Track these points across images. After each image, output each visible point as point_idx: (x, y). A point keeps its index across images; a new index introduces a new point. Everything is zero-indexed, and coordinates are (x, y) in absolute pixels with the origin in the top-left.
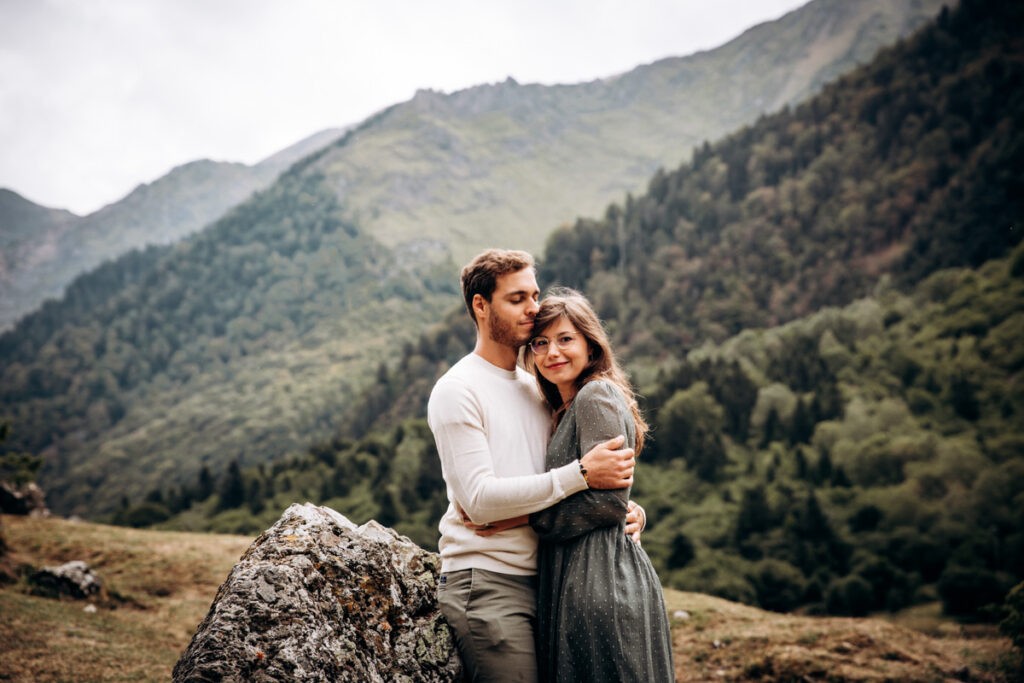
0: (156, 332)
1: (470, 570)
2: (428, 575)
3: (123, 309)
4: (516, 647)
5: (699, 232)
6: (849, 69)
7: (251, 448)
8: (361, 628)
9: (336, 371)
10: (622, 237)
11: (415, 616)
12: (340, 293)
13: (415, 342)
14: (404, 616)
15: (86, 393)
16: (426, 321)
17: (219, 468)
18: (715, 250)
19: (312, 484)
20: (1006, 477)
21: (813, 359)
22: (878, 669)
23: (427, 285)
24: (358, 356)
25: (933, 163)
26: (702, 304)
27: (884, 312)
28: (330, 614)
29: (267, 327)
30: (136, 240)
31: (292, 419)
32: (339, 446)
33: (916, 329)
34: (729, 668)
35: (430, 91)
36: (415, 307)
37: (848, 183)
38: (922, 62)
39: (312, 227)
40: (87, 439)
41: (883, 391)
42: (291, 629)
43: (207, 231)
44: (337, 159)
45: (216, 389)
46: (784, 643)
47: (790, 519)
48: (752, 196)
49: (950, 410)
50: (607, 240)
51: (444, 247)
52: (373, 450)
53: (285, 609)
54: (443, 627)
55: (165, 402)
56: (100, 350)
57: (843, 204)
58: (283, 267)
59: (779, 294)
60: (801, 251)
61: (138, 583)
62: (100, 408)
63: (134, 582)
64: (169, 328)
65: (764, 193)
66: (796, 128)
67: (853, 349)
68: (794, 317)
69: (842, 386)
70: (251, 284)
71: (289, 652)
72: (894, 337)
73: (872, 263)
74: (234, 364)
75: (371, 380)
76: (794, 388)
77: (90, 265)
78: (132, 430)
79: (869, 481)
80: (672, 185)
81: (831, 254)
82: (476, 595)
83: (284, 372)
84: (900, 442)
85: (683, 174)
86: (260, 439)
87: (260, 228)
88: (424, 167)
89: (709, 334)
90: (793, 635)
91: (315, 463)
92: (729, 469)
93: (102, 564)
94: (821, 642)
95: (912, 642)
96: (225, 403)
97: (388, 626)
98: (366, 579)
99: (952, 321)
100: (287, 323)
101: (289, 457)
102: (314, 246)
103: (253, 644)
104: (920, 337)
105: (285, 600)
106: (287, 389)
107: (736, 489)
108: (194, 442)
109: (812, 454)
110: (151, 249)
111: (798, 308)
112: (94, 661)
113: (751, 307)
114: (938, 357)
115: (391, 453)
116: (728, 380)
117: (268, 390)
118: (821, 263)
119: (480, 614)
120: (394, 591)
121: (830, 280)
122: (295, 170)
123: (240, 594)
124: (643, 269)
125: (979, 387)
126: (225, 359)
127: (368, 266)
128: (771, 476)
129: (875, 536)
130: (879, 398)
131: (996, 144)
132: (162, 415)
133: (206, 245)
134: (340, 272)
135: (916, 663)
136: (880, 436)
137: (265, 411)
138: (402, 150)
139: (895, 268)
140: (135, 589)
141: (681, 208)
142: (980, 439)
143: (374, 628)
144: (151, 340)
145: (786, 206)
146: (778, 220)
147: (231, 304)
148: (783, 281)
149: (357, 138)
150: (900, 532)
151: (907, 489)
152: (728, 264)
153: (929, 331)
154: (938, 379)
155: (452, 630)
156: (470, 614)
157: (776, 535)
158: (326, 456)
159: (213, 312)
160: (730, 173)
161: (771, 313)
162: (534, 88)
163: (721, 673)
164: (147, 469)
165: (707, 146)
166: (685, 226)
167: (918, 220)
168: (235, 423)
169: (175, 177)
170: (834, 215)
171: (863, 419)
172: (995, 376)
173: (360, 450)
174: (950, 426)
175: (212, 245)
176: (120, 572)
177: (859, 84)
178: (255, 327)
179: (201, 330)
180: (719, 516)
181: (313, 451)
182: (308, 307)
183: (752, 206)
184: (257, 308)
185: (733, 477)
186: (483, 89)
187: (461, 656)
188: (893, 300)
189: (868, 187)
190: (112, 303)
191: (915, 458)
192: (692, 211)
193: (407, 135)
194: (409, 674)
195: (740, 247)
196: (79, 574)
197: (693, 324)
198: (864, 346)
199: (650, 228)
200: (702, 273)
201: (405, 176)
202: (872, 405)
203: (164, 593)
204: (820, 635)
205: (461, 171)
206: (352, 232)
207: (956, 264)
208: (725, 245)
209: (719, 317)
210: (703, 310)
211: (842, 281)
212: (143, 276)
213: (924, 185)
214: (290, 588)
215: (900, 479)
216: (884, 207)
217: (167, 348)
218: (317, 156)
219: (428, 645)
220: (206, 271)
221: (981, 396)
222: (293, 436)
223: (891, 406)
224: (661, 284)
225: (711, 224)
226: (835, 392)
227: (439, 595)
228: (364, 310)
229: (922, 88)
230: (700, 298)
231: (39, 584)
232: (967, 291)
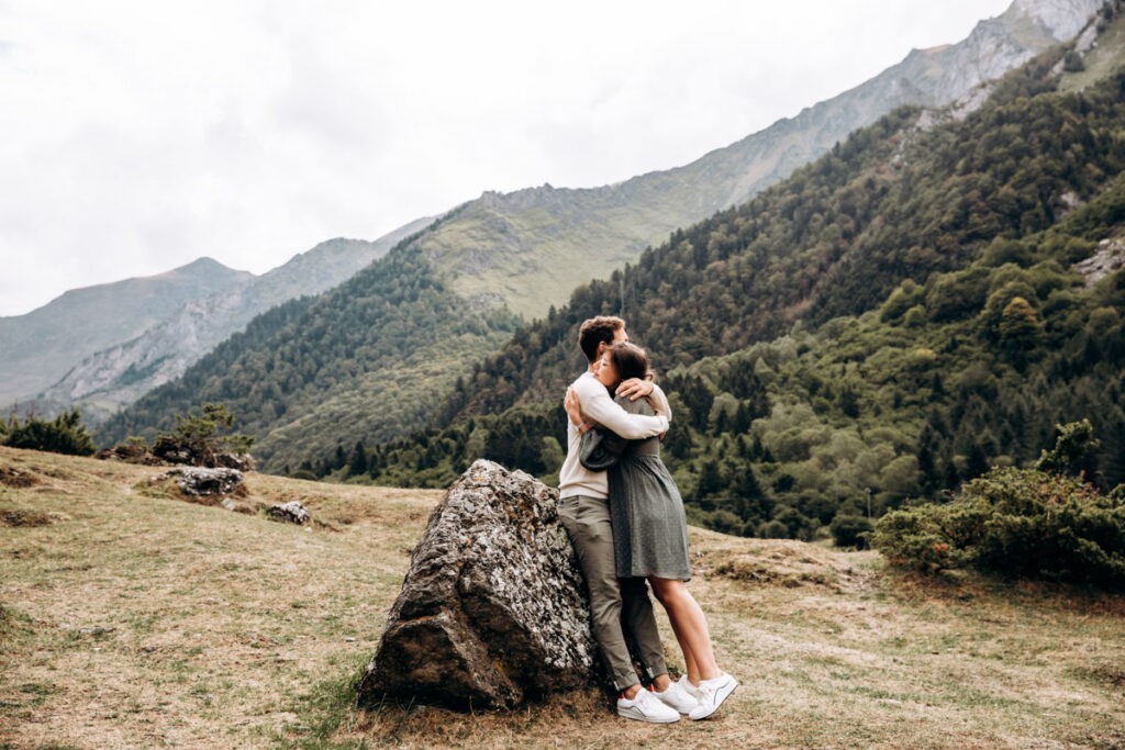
0: (307, 355)
1: (577, 496)
2: (551, 501)
3: (285, 340)
4: (605, 539)
5: (674, 290)
6: (774, 182)
7: (370, 433)
8: (519, 528)
9: (428, 381)
10: (623, 293)
11: (545, 523)
12: (432, 329)
13: (482, 363)
14: (540, 523)
15: (260, 396)
16: (490, 350)
17: (350, 447)
18: (685, 302)
19: (411, 458)
20: (876, 455)
21: (750, 376)
22: (797, 568)
23: (490, 324)
24: (443, 373)
25: (830, 246)
26: (676, 339)
27: (797, 346)
28: (503, 520)
29: (382, 352)
30: (295, 293)
31: (398, 415)
32: (430, 433)
33: (818, 357)
34: (706, 568)
35: (494, 192)
36: (482, 339)
37: (774, 259)
38: (823, 178)
39: (412, 285)
40: (261, 427)
41: (797, 398)
42: (483, 527)
43: (341, 286)
44: (429, 239)
45: (347, 394)
46: (740, 553)
47: (734, 484)
48: (710, 266)
49: (840, 411)
50: (612, 295)
51: (502, 299)
52: (453, 435)
53: (480, 516)
54: (562, 529)
55: (313, 402)
56: (270, 367)
57: (771, 272)
58: (392, 311)
59: (728, 333)
60: (743, 304)
61: (332, 516)
62: (269, 406)
63: (329, 515)
64: (316, 352)
65: (720, 264)
66: (739, 221)
67: (777, 370)
68: (738, 349)
69: (769, 394)
70: (371, 323)
71: (482, 539)
72: (803, 362)
73: (790, 312)
74: (359, 377)
75: (452, 389)
76: (737, 396)
77: (263, 310)
78: (292, 421)
79: (786, 458)
80: (657, 258)
81: (763, 306)
82: (581, 510)
83: (393, 383)
84: (807, 433)
85: (664, 250)
86: (377, 427)
87: (377, 285)
88: (489, 245)
89: (681, 359)
90: (746, 549)
91: (414, 445)
92: (693, 450)
93: (308, 503)
94: (763, 552)
95: (818, 553)
96: (354, 404)
97: (533, 528)
98: (521, 501)
99: (843, 352)
100: (395, 349)
101: (396, 440)
102: (414, 298)
103: (463, 534)
104: (820, 362)
105: (480, 511)
106: (395, 394)
107: (698, 464)
108: (333, 429)
109: (749, 440)
110: (304, 299)
111: (740, 342)
112: (328, 557)
113: (709, 340)
114: (833, 376)
115: (466, 438)
116: (693, 390)
117: (382, 394)
118: (756, 312)
119: (584, 521)
120: (535, 509)
121: (762, 323)
122: (402, 246)
123: (455, 507)
124: (636, 315)
125: (860, 396)
126: (353, 374)
127: (450, 311)
128: (721, 455)
129: (790, 495)
130: (794, 403)
131: (871, 234)
132: (311, 412)
133: (341, 297)
134: (432, 315)
135: (820, 565)
136: (794, 428)
137: (381, 408)
138: (474, 233)
139: (805, 316)
140: (330, 519)
141: (663, 274)
142: (859, 430)
143: (526, 528)
144: (304, 360)
145: (733, 273)
146: (727, 283)
147: (357, 336)
148: (731, 324)
149: (443, 224)
150: (806, 492)
151: (812, 464)
152: (694, 312)
153: (827, 358)
154: (833, 391)
155: (567, 530)
156: (578, 521)
157: (725, 494)
158: (422, 440)
159: (345, 342)
160: (695, 251)
161: (722, 345)
162: (563, 191)
163: (702, 571)
164: (300, 448)
165: (680, 231)
166: (665, 286)
167: (820, 284)
168: (360, 416)
169: (320, 249)
170: (765, 280)
171: (783, 417)
172: (869, 389)
173: (444, 436)
174: (841, 422)
175: (345, 296)
176: (319, 509)
177: (782, 192)
178: (373, 352)
179: (337, 355)
180: (686, 481)
181: (413, 436)
182: (409, 339)
183: (709, 273)
184: (375, 340)
185: (696, 456)
186: (528, 191)
187: (573, 545)
188: (804, 337)
189: (788, 261)
190: (278, 336)
191: (817, 443)
192: (670, 276)
193: (478, 223)
194: (544, 554)
195: (702, 300)
196: (297, 509)
197: (670, 352)
198: (784, 368)
199: (641, 287)
200: (676, 317)
201: (475, 251)
202: (790, 407)
203: (348, 522)
204: (762, 548)
205: (514, 248)
206: (440, 288)
207: (845, 313)
208: (692, 299)
209: (687, 348)
210: (677, 343)
211: (770, 324)
212: (298, 317)
213: (824, 260)
214: (482, 505)
215: (807, 457)
216: (797, 275)
217: (314, 366)
218: (416, 237)
219: (554, 539)
220: (341, 314)
221: (860, 402)
222: (399, 426)
223: (802, 408)
224: (649, 325)
225: (683, 284)
226: (765, 398)
227: (559, 511)
228: (447, 340)
229: (823, 196)
230: (675, 335)
231: (272, 515)
232: (853, 331)
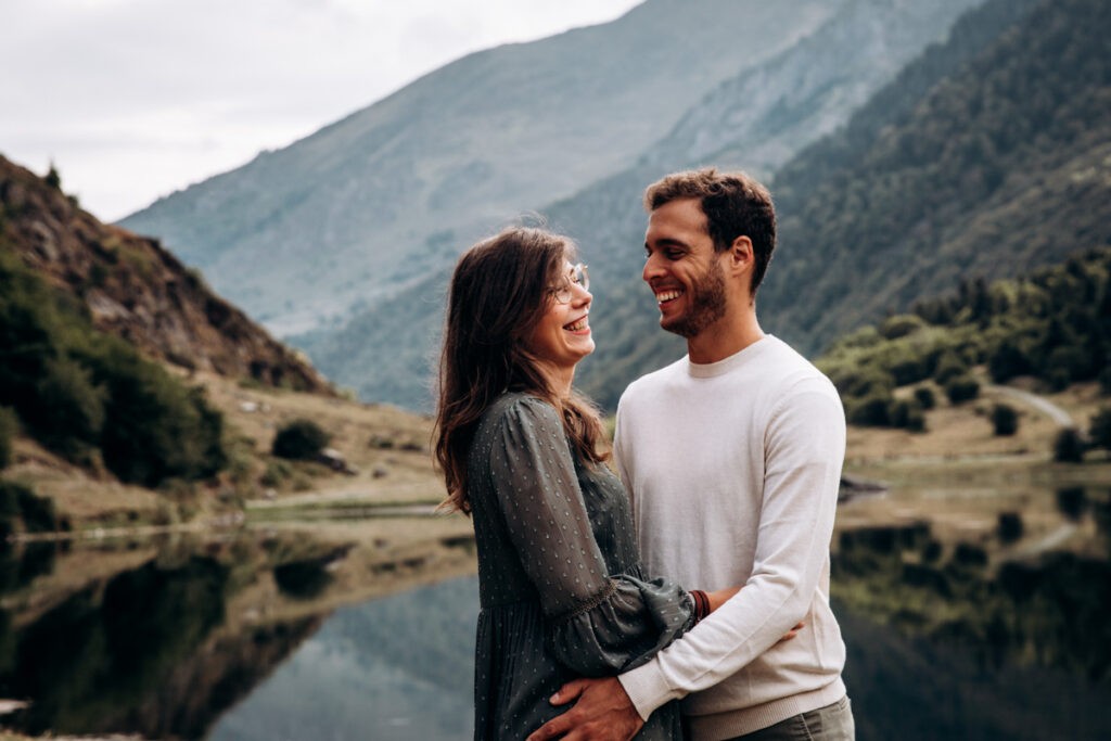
0: (1038, 83)
3: (1002, 58)
15: (960, 159)
40: (961, 212)
45: (1099, 150)
55: (1044, 166)
62: (974, 176)
64: (1053, 77)
78: (1009, 201)
108: (1071, 213)
132: (1040, 183)
144: (1032, 92)
179: (1088, 78)
217: (1050, 102)
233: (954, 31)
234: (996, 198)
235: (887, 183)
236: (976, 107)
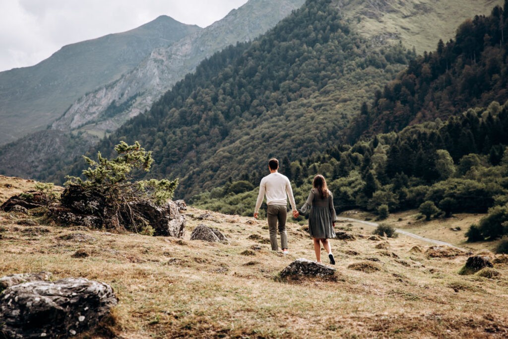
0: (243, 89)
3: (226, 78)
7: (294, 150)
9: (338, 107)
12: (341, 65)
13: (382, 90)
15: (208, 123)
16: (388, 80)
23: (388, 58)
24: (351, 100)
29: (301, 85)
30: (232, 40)
31: (315, 134)
32: (342, 149)
36: (381, 71)
39: (324, 29)
40: (210, 147)
43: (268, 33)
45: (275, 119)
50: (493, 28)
51: (397, 37)
52: (361, 150)
55: (249, 126)
58: (308, 52)
62: (216, 130)
64: (250, 87)
70: (292, 62)
74: (284, 106)
75: (359, 112)
77: (209, 55)
78: (233, 142)
83: (310, 109)
86: (299, 145)
87: (296, 31)
96: (280, 127)
100: (312, 82)
101: (315, 155)
102: (325, 40)
106: (312, 118)
108: (265, 147)
110: (239, 45)
115: (371, 152)
117: (303, 119)
126: (279, 104)
127: (355, 49)
132: (247, 134)
133: (268, 42)
134: (341, 53)
137: (302, 130)
144: (241, 93)
147: (282, 73)
158: (335, 155)
159: (272, 78)
168: (285, 137)
173: (353, 151)
175: (271, 41)
178: (295, 85)
179: (266, 88)
181: (328, 152)
182: (323, 73)
184: (296, 75)
190: (220, 75)
206: (346, 31)
212: (235, 60)
217: (249, 98)
220: (269, 56)
222: (316, 143)
228: (353, 73)
233: (198, 69)
234: (226, 141)
235: (174, 133)
236: (215, 100)
